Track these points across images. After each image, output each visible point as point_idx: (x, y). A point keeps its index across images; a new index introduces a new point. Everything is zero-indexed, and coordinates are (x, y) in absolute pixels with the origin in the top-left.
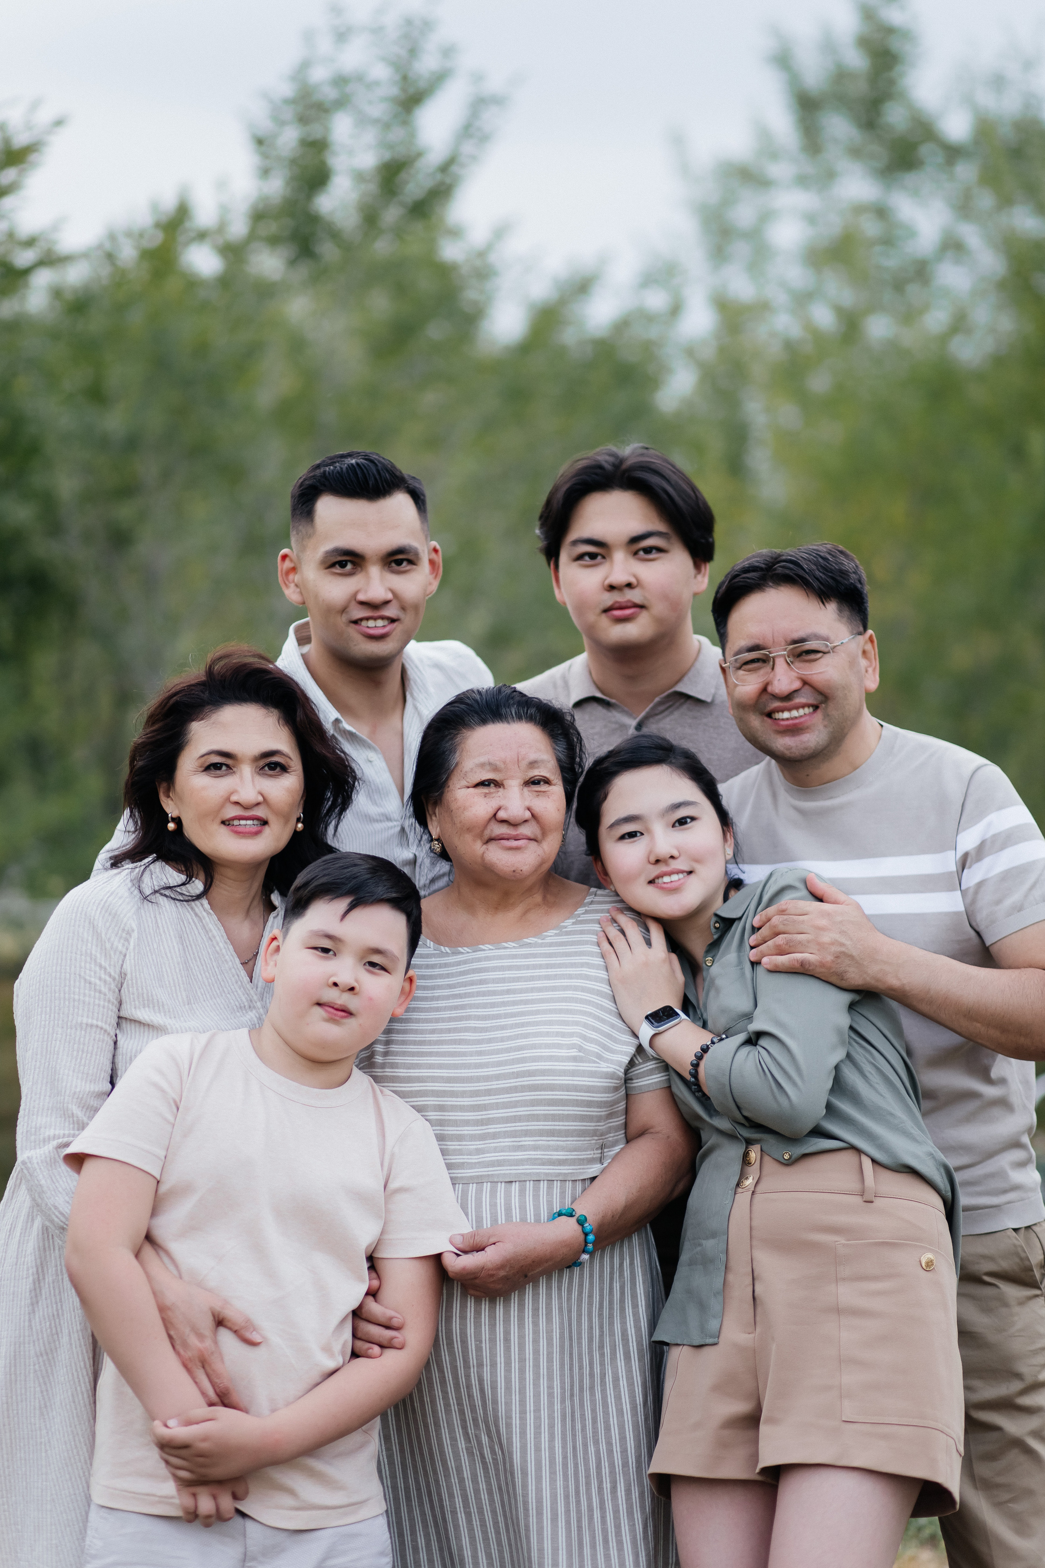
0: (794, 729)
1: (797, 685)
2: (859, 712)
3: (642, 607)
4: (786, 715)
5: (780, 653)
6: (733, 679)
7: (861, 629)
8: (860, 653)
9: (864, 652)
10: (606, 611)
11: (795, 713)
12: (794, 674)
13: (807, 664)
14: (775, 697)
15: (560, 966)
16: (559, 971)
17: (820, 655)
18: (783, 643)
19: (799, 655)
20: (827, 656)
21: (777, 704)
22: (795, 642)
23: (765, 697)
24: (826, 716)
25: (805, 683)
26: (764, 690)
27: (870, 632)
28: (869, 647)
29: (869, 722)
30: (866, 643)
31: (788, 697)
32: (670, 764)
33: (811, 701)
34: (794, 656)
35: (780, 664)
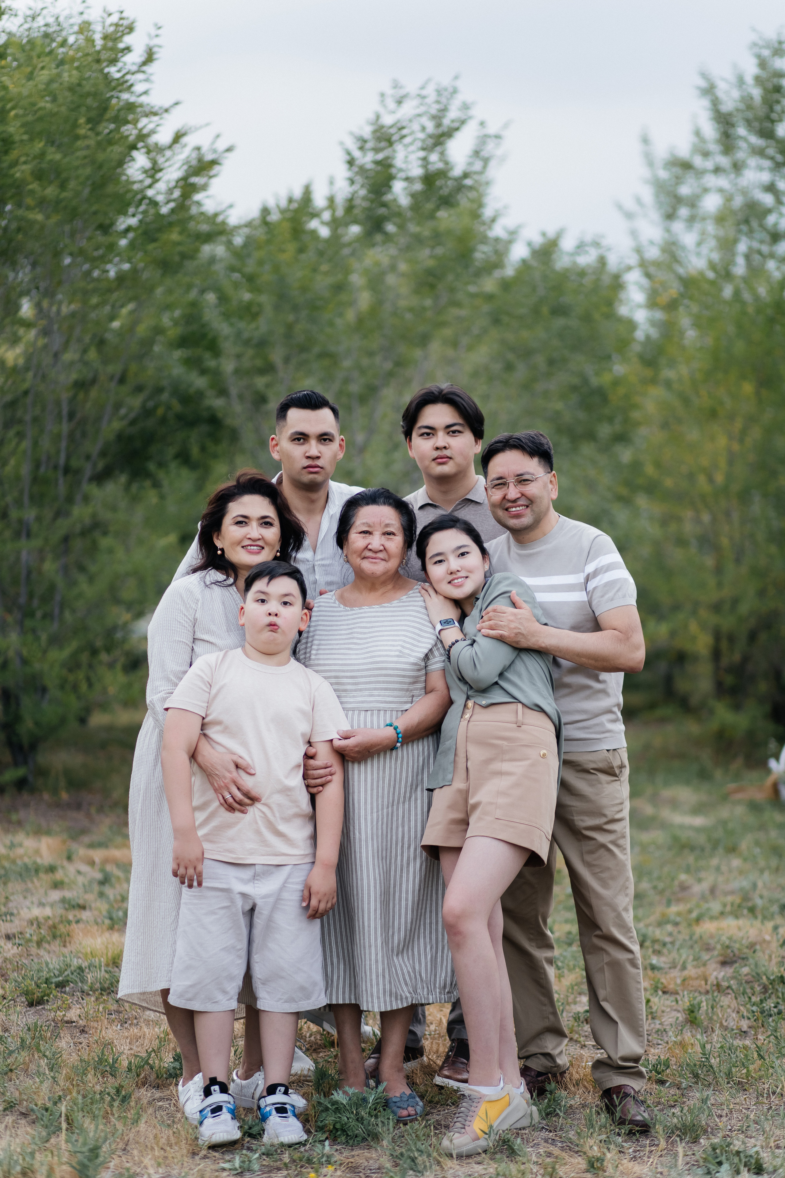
0: (518, 516)
1: (519, 495)
2: (548, 509)
3: (450, 458)
4: (514, 509)
5: (512, 480)
6: (490, 493)
7: (550, 470)
8: (549, 481)
9: (551, 482)
10: (434, 460)
11: (518, 509)
12: (518, 491)
13: (524, 486)
14: (509, 501)
15: (397, 616)
16: (396, 618)
17: (530, 482)
18: (513, 476)
19: (521, 482)
20: (533, 482)
21: (510, 504)
22: (519, 475)
23: (505, 501)
24: (532, 510)
25: (523, 495)
26: (504, 498)
27: (554, 472)
28: (553, 479)
29: (553, 514)
30: (552, 477)
31: (515, 501)
32: (457, 528)
33: (525, 503)
34: (518, 482)
35: (512, 486)
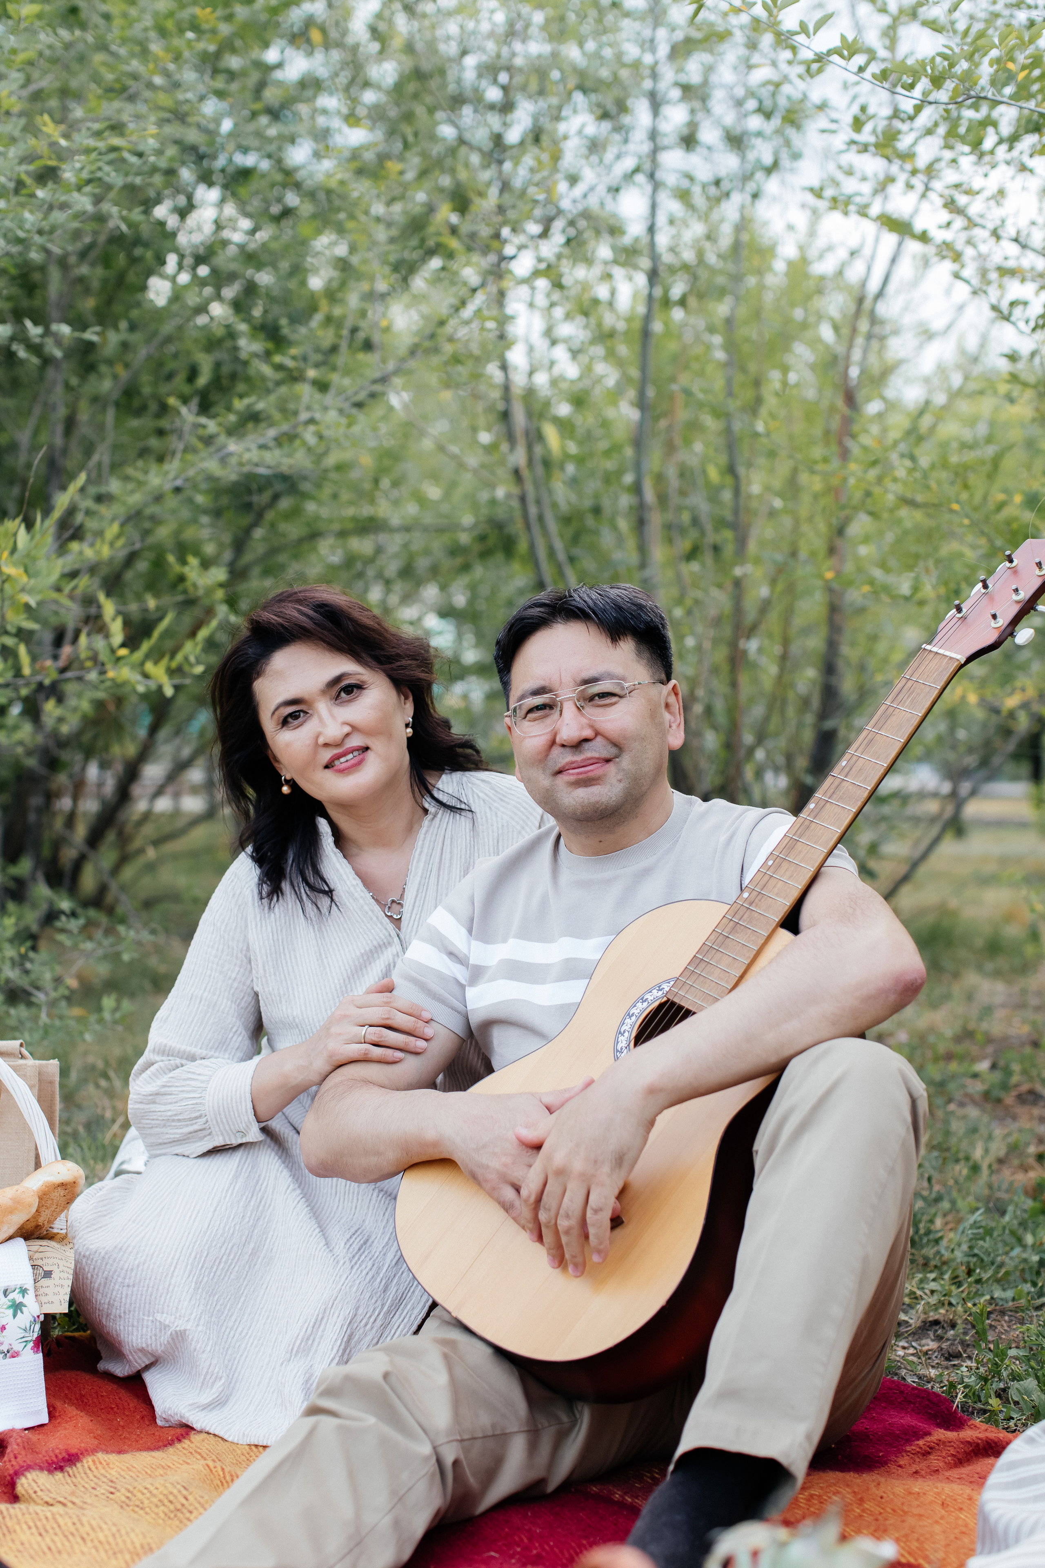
1: (587, 732)
5: (567, 694)
6: (518, 728)
7: (663, 676)
8: (663, 705)
9: (667, 706)
12: (584, 721)
13: (600, 710)
14: (565, 747)
17: (614, 699)
18: (572, 684)
19: (591, 699)
20: (623, 701)
21: (568, 758)
22: (586, 682)
23: (554, 749)
25: (596, 731)
26: (553, 740)
27: (673, 682)
28: (672, 699)
30: (669, 694)
31: (579, 746)
34: (585, 699)
35: (569, 709)
